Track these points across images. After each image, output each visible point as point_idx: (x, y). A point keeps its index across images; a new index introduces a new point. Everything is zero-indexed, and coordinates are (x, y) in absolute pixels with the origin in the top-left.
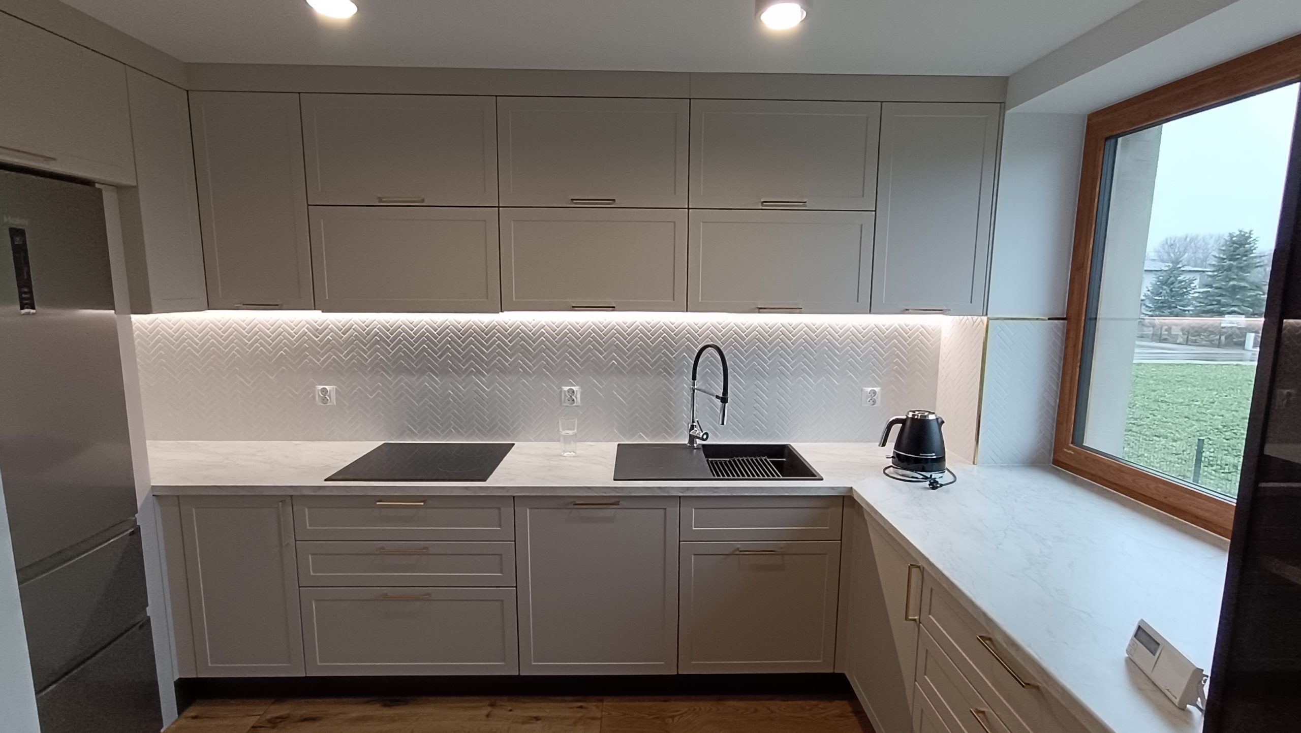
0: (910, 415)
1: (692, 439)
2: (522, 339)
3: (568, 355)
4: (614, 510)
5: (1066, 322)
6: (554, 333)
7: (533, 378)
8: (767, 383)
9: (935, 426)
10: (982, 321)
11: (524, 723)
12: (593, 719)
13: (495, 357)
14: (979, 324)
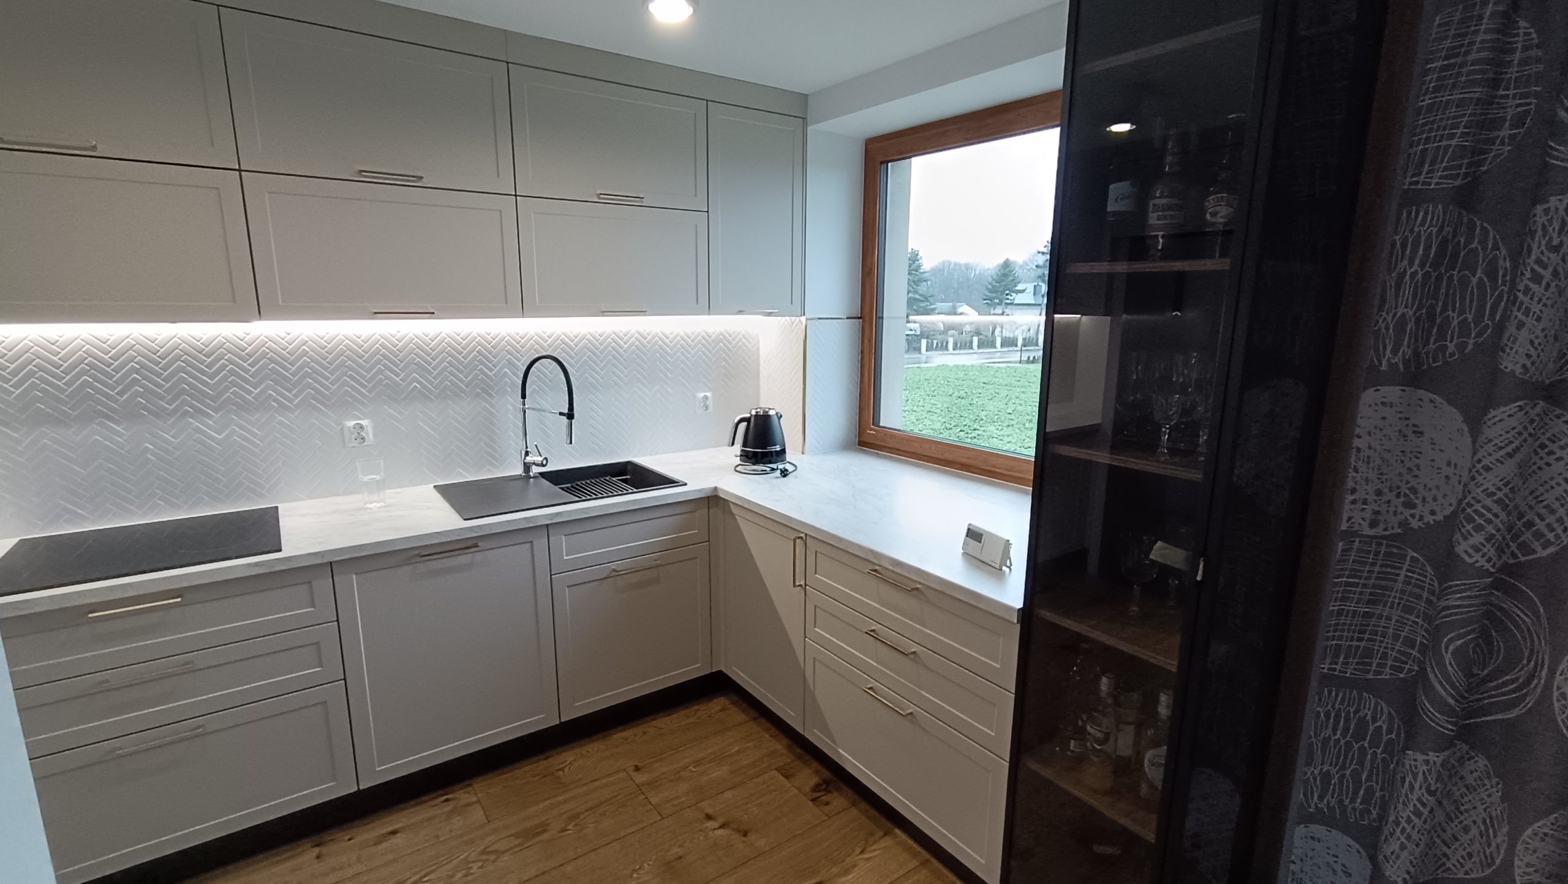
0: (754, 413)
1: (527, 467)
2: (272, 360)
3: (348, 380)
4: (471, 555)
5: (861, 320)
6: (323, 351)
7: (296, 414)
9: (775, 419)
10: (800, 321)
11: (377, 844)
12: (469, 805)
13: (227, 388)
14: (798, 324)
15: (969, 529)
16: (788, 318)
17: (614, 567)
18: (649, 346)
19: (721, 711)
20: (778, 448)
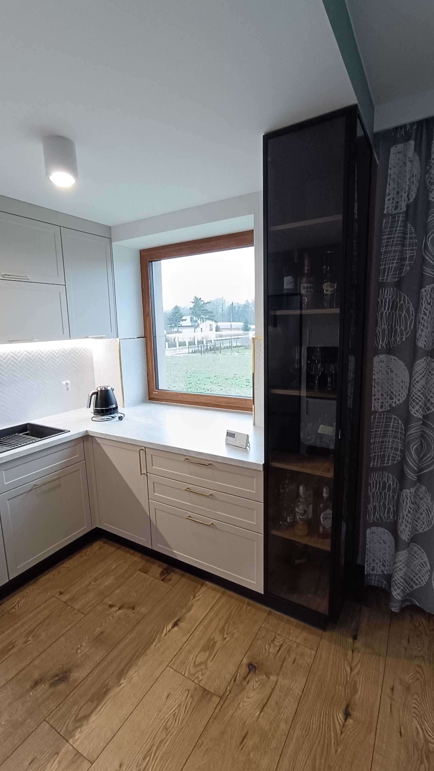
0: (99, 389)
5: (145, 338)
9: (111, 392)
14: (115, 342)
15: (227, 432)
16: (108, 339)
17: (35, 483)
18: (33, 358)
19: (100, 549)
20: (114, 406)
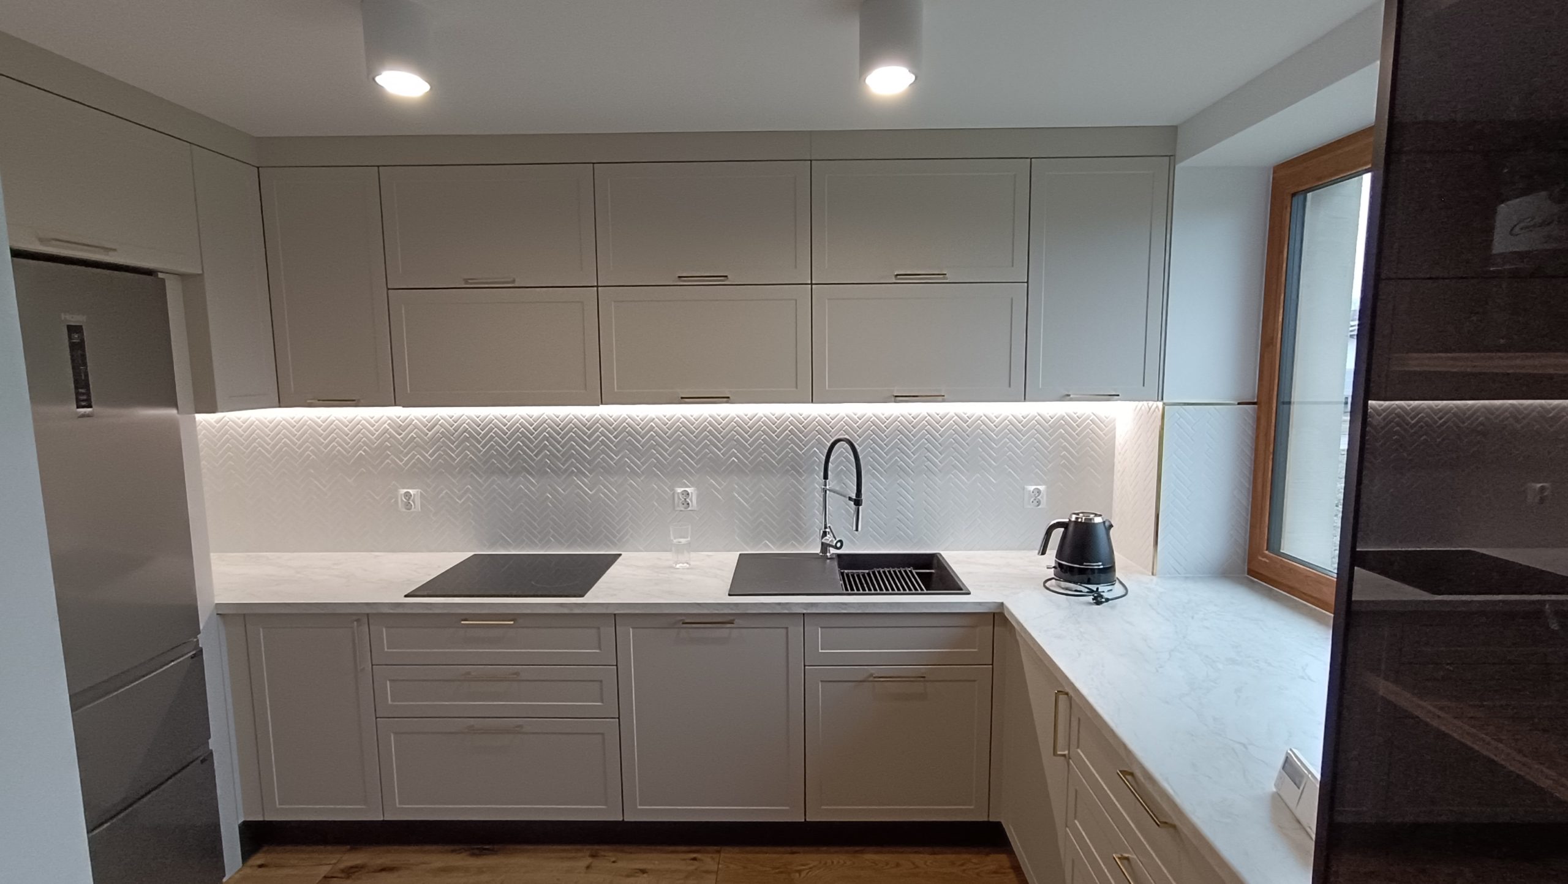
0: (1073, 518)
1: (825, 547)
2: (629, 433)
3: (682, 452)
4: (728, 630)
5: (1256, 406)
6: (665, 427)
7: (642, 478)
8: (912, 482)
9: (1101, 531)
10: (1157, 407)
11: (628, 876)
12: (707, 872)
13: (599, 455)
14: (1155, 411)
15: (1286, 759)
16: (1144, 403)
